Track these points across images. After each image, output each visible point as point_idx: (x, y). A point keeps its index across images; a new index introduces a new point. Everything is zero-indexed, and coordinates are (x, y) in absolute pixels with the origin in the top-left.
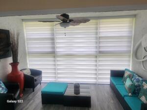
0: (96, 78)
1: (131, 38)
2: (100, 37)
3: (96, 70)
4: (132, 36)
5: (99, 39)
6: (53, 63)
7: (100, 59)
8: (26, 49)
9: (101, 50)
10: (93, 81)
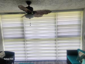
0: (56, 56)
1: (81, 26)
2: (58, 26)
3: (56, 50)
4: (81, 24)
5: (57, 27)
6: (23, 46)
7: (58, 42)
8: (2, 35)
9: (59, 35)
10: (54, 58)
